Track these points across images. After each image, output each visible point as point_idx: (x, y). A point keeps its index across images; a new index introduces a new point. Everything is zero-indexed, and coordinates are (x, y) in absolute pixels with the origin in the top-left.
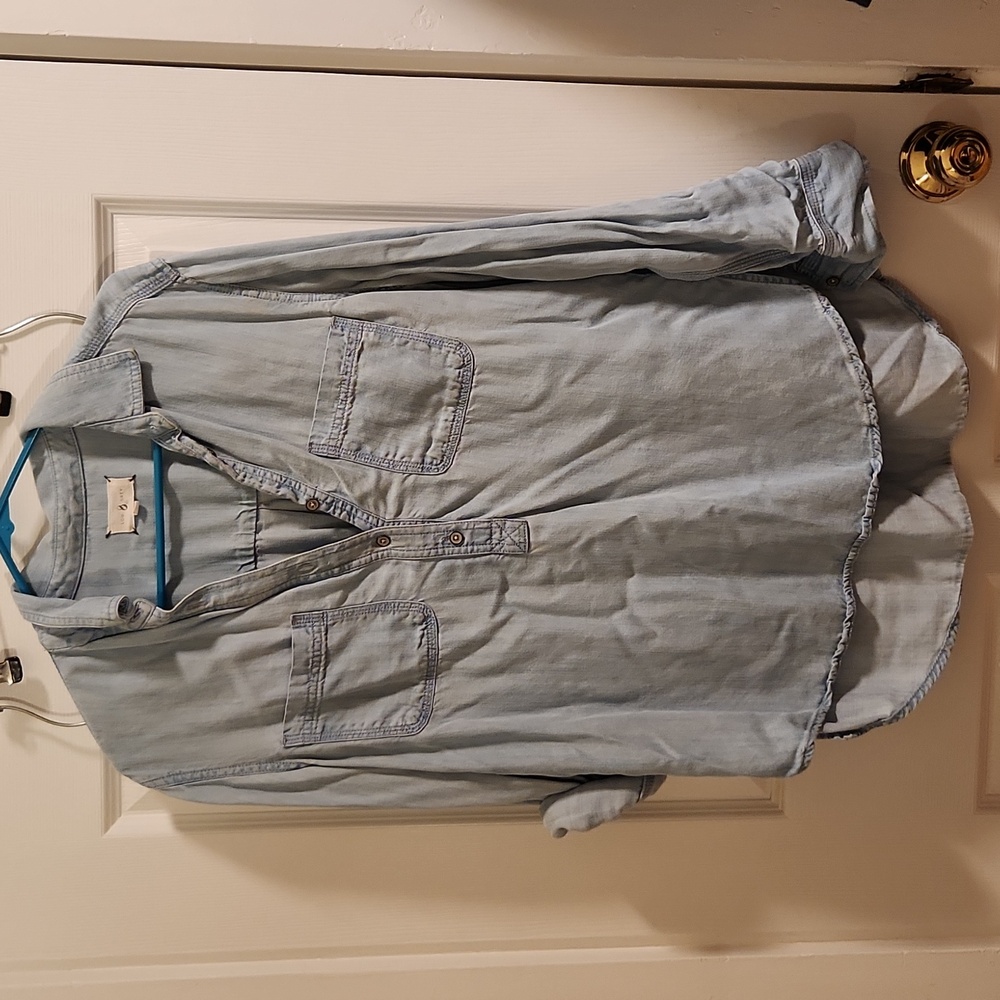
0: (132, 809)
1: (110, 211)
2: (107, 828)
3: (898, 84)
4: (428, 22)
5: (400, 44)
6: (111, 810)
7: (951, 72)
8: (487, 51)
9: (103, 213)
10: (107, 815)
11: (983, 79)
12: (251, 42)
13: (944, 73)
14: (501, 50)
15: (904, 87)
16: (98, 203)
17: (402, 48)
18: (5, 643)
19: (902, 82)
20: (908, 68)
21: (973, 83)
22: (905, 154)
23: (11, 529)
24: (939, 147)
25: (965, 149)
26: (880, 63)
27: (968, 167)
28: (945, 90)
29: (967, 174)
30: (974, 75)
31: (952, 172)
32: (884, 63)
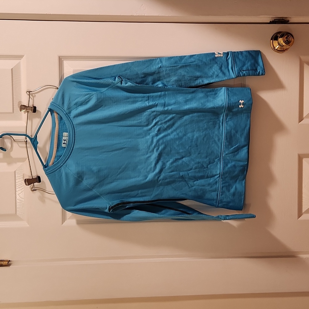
0: (69, 218)
1: (62, 59)
2: (63, 224)
3: (269, 22)
4: (144, 8)
5: (137, 14)
6: (64, 219)
7: (284, 19)
8: (159, 15)
9: (61, 60)
10: (63, 220)
11: (293, 20)
12: (98, 14)
13: (282, 19)
14: (163, 15)
15: (271, 23)
16: (59, 57)
17: (137, 15)
18: (37, 174)
19: (270, 21)
20: (272, 18)
21: (289, 21)
22: (272, 41)
23: (38, 143)
24: (280, 38)
25: (287, 38)
26: (264, 16)
27: (288, 42)
28: (282, 23)
29: (288, 44)
30: (290, 19)
31: (284, 44)
32: (265, 16)
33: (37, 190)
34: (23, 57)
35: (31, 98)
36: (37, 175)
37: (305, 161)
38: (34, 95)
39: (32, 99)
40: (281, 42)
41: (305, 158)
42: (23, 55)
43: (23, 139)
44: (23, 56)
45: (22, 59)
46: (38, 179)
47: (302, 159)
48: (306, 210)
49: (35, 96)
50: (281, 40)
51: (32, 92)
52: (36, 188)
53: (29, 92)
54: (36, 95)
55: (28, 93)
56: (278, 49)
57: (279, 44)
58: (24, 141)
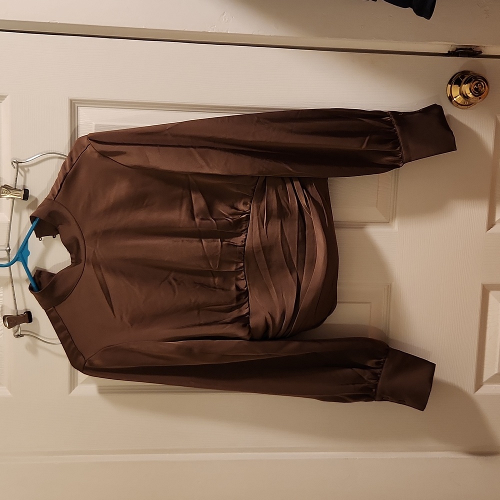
0: (82, 383)
1: (77, 105)
2: (71, 391)
3: (447, 53)
4: (227, 19)
5: (213, 30)
6: (73, 384)
7: (472, 47)
8: (254, 34)
9: (74, 106)
10: (71, 385)
11: (487, 52)
13: (469, 47)
14: (260, 33)
15: (450, 54)
16: (71, 101)
17: (214, 31)
18: (26, 306)
19: (449, 52)
20: (452, 45)
21: (482, 53)
22: (449, 86)
23: (28, 253)
24: (464, 84)
25: (477, 85)
26: (438, 42)
27: (478, 93)
28: (469, 56)
29: (477, 96)
30: (483, 49)
31: (470, 95)
32: (441, 43)
33: (25, 335)
34: (6, 99)
35: (20, 173)
36: (26, 309)
37: (493, 296)
38: (26, 169)
39: (22, 175)
40: (467, 92)
41: (492, 290)
42: (5, 95)
43: (4, 244)
44: (6, 97)
45: (3, 102)
46: (28, 317)
47: (489, 292)
48: (489, 377)
49: (28, 170)
50: (466, 88)
51: (21, 163)
52: (23, 331)
53: (17, 163)
54: (29, 168)
55: (15, 165)
56: (459, 102)
57: (461, 94)
58: (5, 249)
